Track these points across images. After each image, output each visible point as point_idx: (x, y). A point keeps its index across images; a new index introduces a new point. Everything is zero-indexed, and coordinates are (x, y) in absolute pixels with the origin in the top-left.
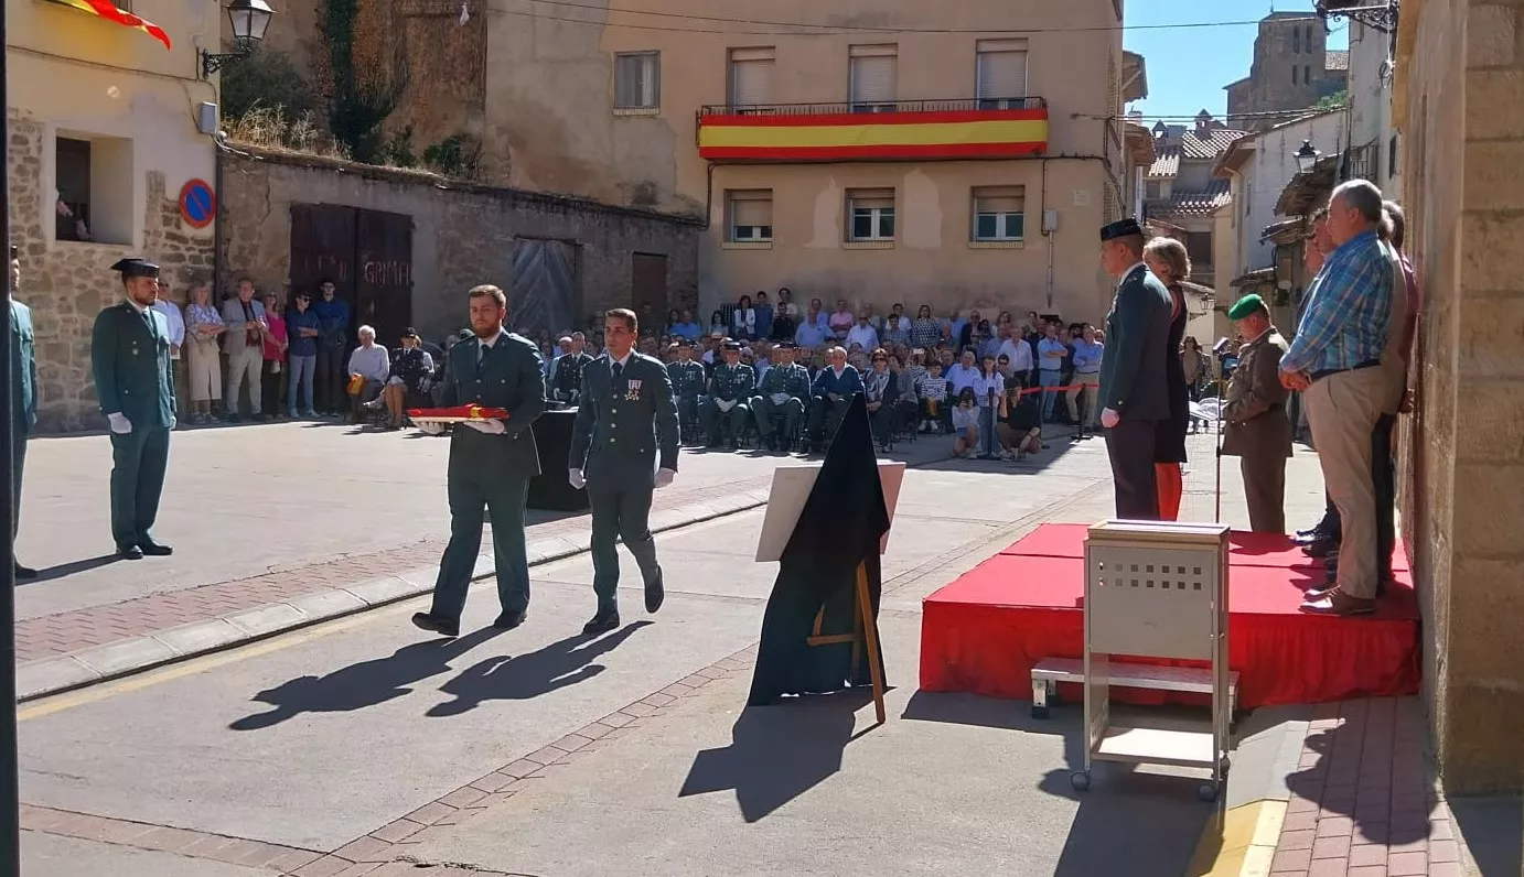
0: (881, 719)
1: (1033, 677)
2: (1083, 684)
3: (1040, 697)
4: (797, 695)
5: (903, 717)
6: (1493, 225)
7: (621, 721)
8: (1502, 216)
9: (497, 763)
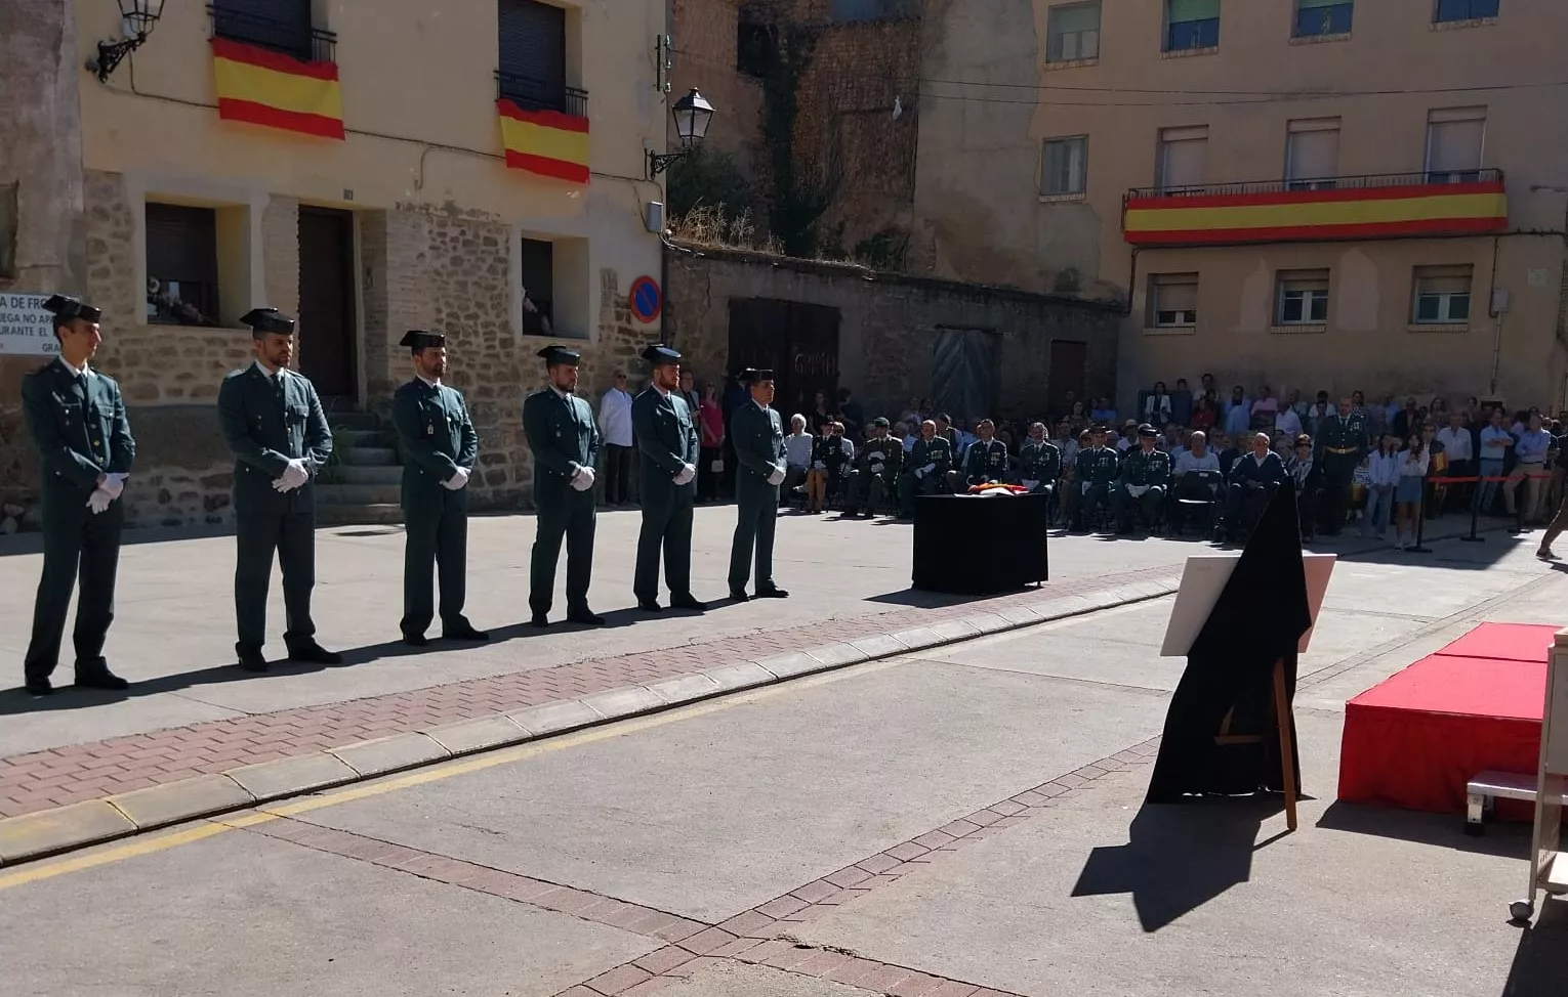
0: (1292, 825)
1: (1469, 790)
3: (1475, 811)
4: (1200, 795)
5: (1319, 825)
7: (1012, 809)
9: (884, 844)
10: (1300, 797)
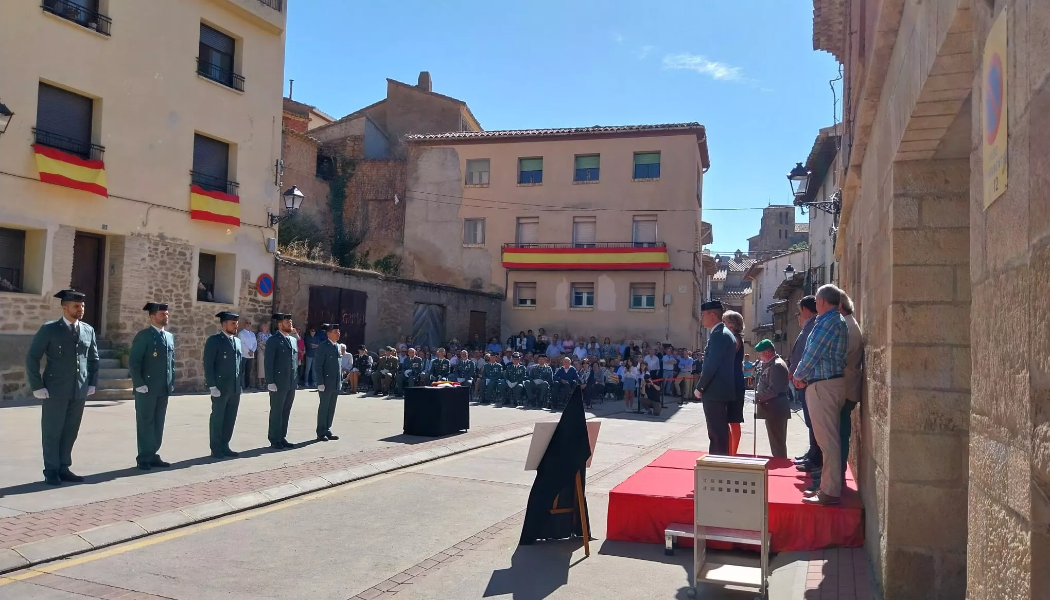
0: (587, 554)
1: (666, 533)
2: (693, 538)
3: (669, 544)
4: (544, 540)
5: (599, 553)
6: (909, 310)
7: (453, 552)
8: (914, 305)
9: (389, 575)
10: (590, 539)
